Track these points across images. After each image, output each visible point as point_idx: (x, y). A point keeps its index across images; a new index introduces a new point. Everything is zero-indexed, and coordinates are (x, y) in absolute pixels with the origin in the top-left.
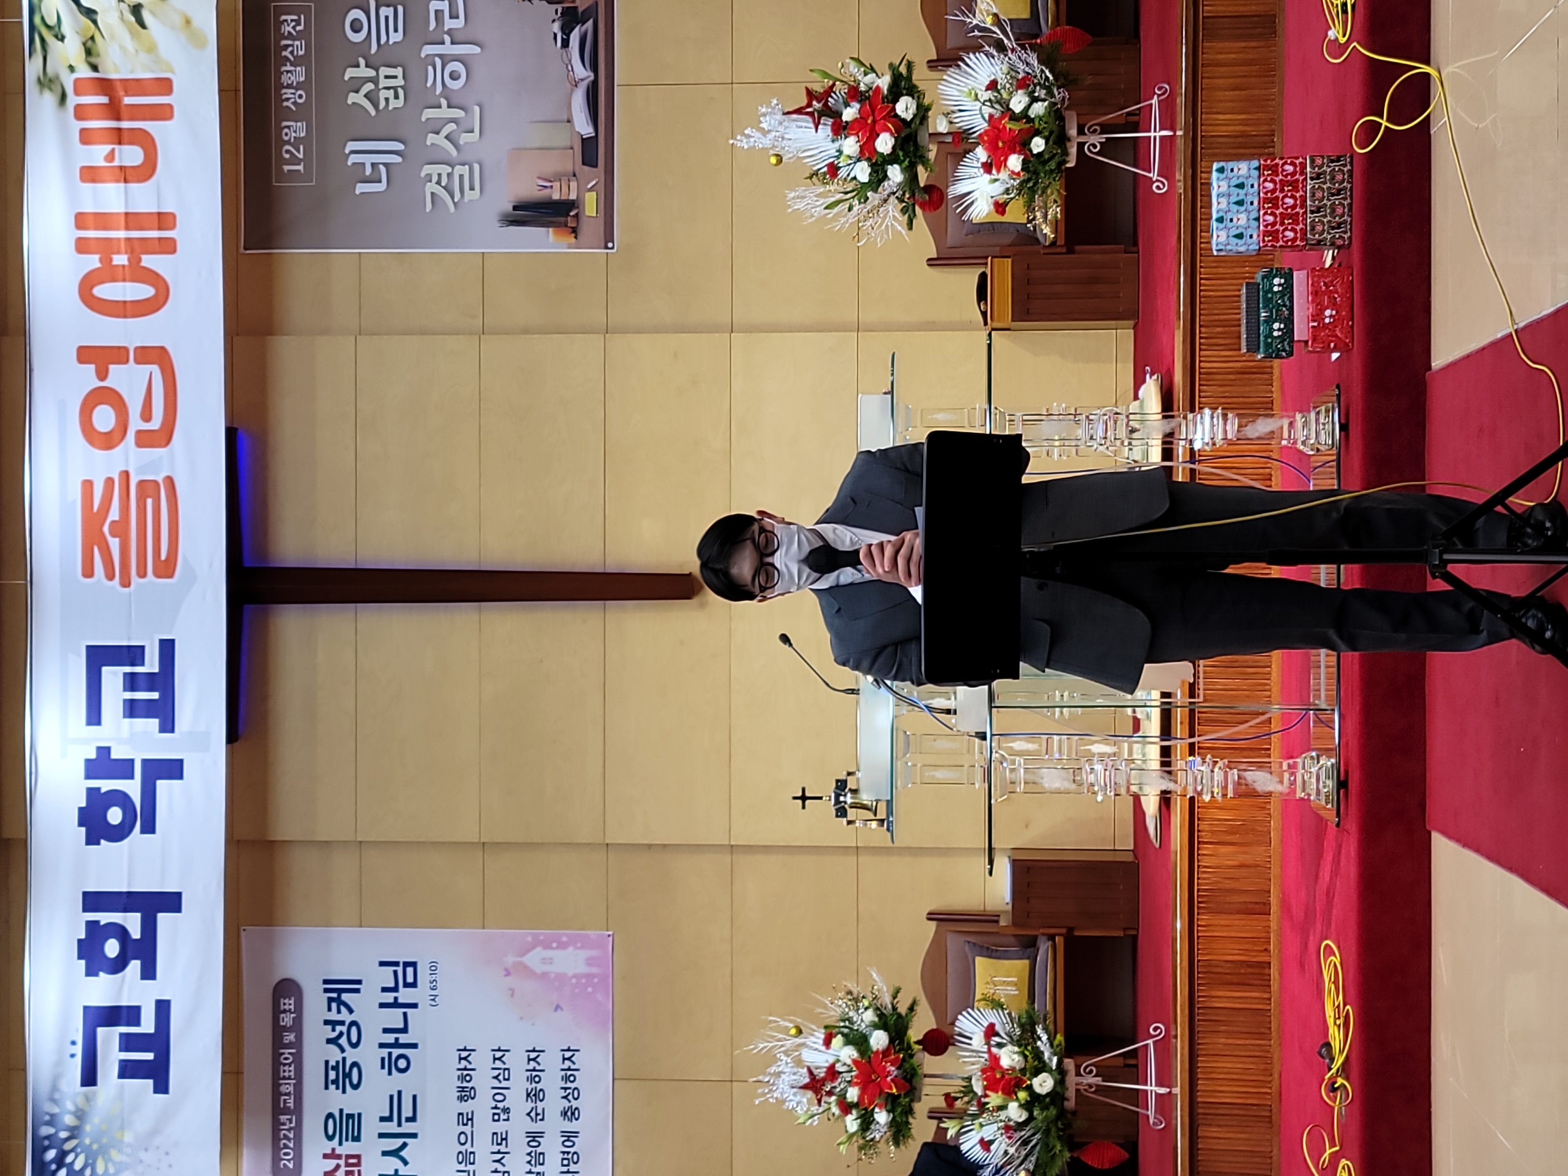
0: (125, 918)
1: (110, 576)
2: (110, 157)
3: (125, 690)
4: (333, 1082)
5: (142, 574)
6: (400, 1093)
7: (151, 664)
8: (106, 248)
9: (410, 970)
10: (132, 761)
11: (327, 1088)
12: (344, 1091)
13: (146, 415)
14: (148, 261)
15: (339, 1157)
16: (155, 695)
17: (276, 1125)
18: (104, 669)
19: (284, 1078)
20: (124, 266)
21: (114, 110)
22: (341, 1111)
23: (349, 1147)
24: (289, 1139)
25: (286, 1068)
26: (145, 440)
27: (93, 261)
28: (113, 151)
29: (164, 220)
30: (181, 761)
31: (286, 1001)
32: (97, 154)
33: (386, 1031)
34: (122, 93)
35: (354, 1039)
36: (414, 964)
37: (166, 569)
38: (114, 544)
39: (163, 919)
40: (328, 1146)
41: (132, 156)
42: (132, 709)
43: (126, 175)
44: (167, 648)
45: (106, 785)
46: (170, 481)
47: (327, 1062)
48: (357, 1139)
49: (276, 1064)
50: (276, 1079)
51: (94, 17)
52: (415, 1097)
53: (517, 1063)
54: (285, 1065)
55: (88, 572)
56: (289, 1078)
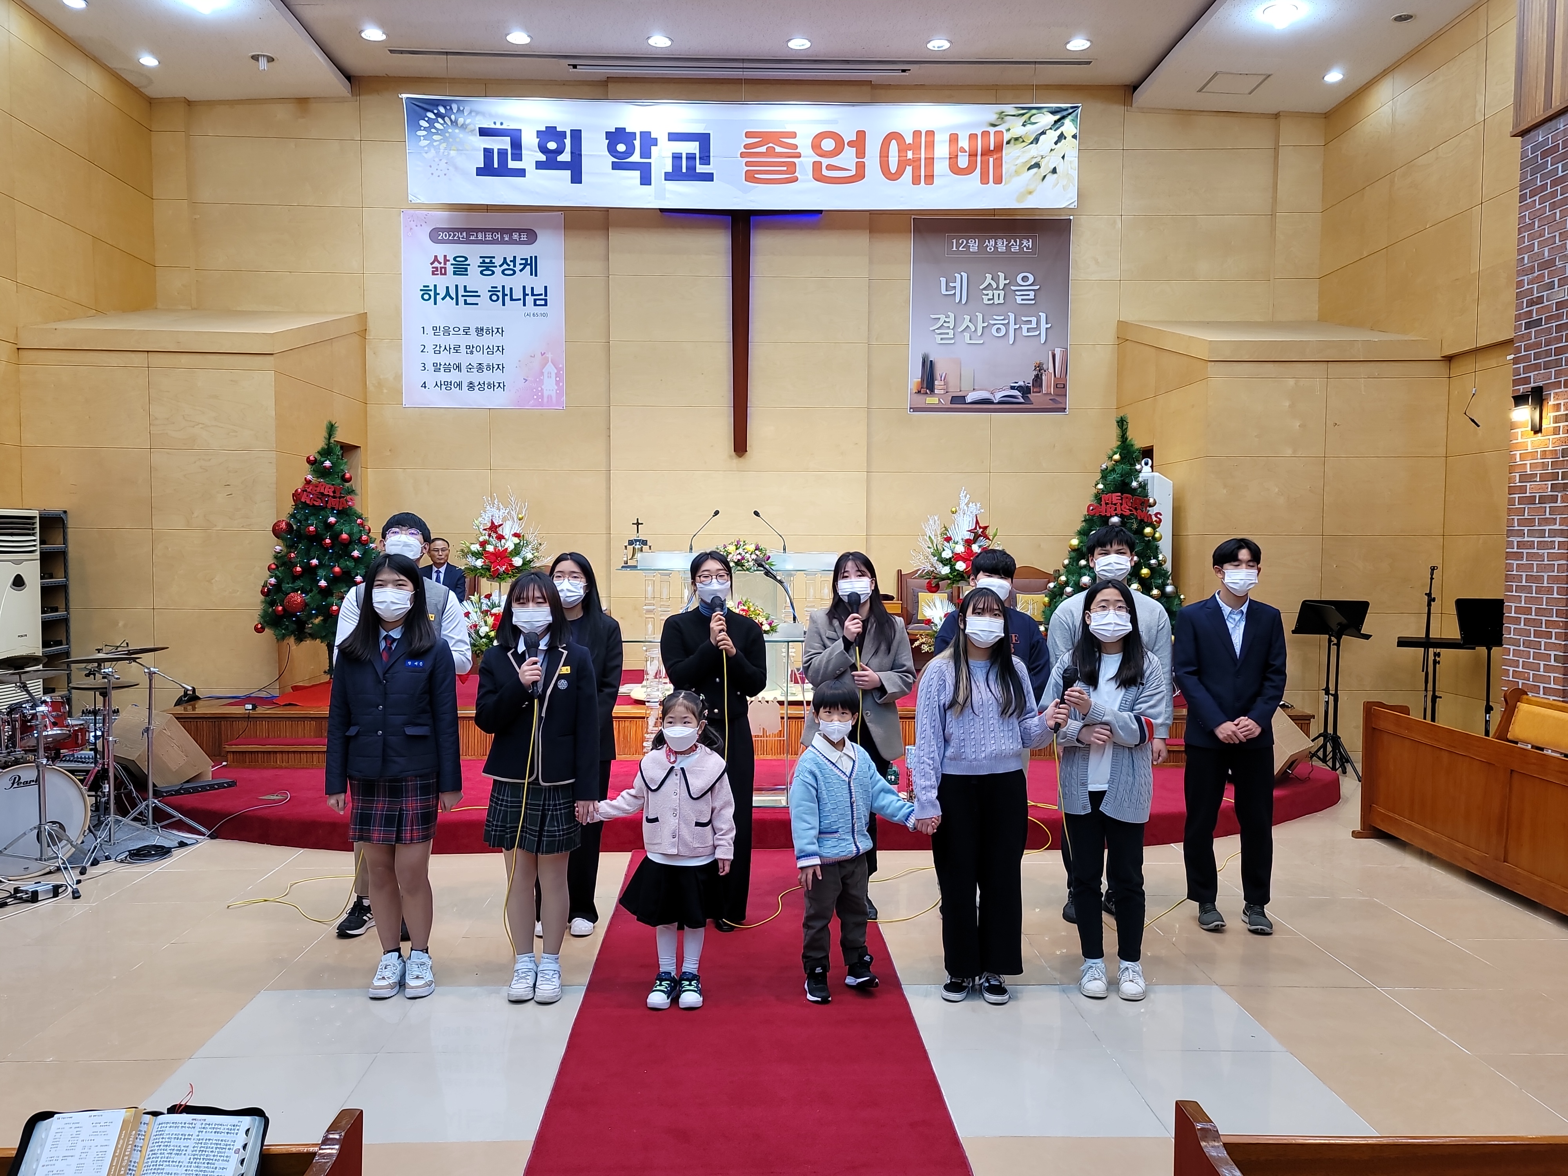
0: (568, 153)
1: (746, 146)
2: (963, 150)
3: (687, 154)
4: (484, 261)
5: (747, 164)
6: (479, 296)
7: (700, 169)
8: (915, 147)
9: (543, 302)
10: (650, 158)
11: (481, 257)
12: (479, 266)
13: (830, 167)
14: (909, 169)
15: (445, 264)
16: (684, 170)
17: (461, 230)
18: (698, 143)
19: (485, 235)
20: (907, 156)
21: (986, 152)
22: (469, 265)
23: (450, 269)
24: (453, 237)
25: (490, 236)
26: (817, 166)
27: (909, 140)
28: (966, 152)
29: (930, 178)
30: (650, 184)
31: (525, 236)
32: (964, 143)
33: (511, 289)
34: (995, 157)
35: (506, 272)
36: (546, 305)
37: (750, 177)
38: (763, 149)
39: (567, 174)
40: (450, 258)
41: (963, 161)
42: (677, 157)
43: (953, 158)
44: (709, 177)
45: (637, 143)
46: (796, 180)
47: (494, 257)
48: (455, 273)
49: (493, 231)
50: (485, 230)
51: (1034, 143)
52: (477, 304)
53: (496, 359)
54: (492, 235)
55: (748, 135)
56: (485, 237)
